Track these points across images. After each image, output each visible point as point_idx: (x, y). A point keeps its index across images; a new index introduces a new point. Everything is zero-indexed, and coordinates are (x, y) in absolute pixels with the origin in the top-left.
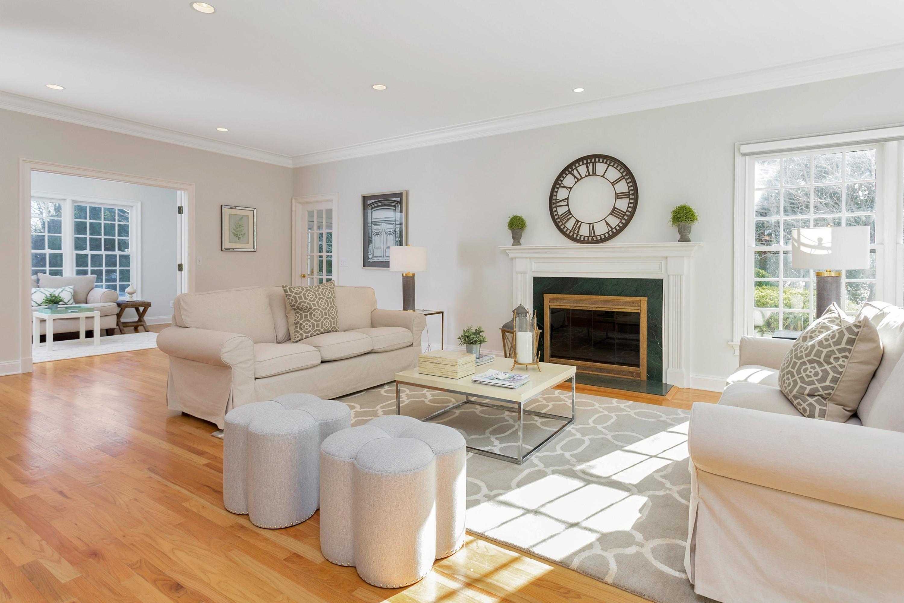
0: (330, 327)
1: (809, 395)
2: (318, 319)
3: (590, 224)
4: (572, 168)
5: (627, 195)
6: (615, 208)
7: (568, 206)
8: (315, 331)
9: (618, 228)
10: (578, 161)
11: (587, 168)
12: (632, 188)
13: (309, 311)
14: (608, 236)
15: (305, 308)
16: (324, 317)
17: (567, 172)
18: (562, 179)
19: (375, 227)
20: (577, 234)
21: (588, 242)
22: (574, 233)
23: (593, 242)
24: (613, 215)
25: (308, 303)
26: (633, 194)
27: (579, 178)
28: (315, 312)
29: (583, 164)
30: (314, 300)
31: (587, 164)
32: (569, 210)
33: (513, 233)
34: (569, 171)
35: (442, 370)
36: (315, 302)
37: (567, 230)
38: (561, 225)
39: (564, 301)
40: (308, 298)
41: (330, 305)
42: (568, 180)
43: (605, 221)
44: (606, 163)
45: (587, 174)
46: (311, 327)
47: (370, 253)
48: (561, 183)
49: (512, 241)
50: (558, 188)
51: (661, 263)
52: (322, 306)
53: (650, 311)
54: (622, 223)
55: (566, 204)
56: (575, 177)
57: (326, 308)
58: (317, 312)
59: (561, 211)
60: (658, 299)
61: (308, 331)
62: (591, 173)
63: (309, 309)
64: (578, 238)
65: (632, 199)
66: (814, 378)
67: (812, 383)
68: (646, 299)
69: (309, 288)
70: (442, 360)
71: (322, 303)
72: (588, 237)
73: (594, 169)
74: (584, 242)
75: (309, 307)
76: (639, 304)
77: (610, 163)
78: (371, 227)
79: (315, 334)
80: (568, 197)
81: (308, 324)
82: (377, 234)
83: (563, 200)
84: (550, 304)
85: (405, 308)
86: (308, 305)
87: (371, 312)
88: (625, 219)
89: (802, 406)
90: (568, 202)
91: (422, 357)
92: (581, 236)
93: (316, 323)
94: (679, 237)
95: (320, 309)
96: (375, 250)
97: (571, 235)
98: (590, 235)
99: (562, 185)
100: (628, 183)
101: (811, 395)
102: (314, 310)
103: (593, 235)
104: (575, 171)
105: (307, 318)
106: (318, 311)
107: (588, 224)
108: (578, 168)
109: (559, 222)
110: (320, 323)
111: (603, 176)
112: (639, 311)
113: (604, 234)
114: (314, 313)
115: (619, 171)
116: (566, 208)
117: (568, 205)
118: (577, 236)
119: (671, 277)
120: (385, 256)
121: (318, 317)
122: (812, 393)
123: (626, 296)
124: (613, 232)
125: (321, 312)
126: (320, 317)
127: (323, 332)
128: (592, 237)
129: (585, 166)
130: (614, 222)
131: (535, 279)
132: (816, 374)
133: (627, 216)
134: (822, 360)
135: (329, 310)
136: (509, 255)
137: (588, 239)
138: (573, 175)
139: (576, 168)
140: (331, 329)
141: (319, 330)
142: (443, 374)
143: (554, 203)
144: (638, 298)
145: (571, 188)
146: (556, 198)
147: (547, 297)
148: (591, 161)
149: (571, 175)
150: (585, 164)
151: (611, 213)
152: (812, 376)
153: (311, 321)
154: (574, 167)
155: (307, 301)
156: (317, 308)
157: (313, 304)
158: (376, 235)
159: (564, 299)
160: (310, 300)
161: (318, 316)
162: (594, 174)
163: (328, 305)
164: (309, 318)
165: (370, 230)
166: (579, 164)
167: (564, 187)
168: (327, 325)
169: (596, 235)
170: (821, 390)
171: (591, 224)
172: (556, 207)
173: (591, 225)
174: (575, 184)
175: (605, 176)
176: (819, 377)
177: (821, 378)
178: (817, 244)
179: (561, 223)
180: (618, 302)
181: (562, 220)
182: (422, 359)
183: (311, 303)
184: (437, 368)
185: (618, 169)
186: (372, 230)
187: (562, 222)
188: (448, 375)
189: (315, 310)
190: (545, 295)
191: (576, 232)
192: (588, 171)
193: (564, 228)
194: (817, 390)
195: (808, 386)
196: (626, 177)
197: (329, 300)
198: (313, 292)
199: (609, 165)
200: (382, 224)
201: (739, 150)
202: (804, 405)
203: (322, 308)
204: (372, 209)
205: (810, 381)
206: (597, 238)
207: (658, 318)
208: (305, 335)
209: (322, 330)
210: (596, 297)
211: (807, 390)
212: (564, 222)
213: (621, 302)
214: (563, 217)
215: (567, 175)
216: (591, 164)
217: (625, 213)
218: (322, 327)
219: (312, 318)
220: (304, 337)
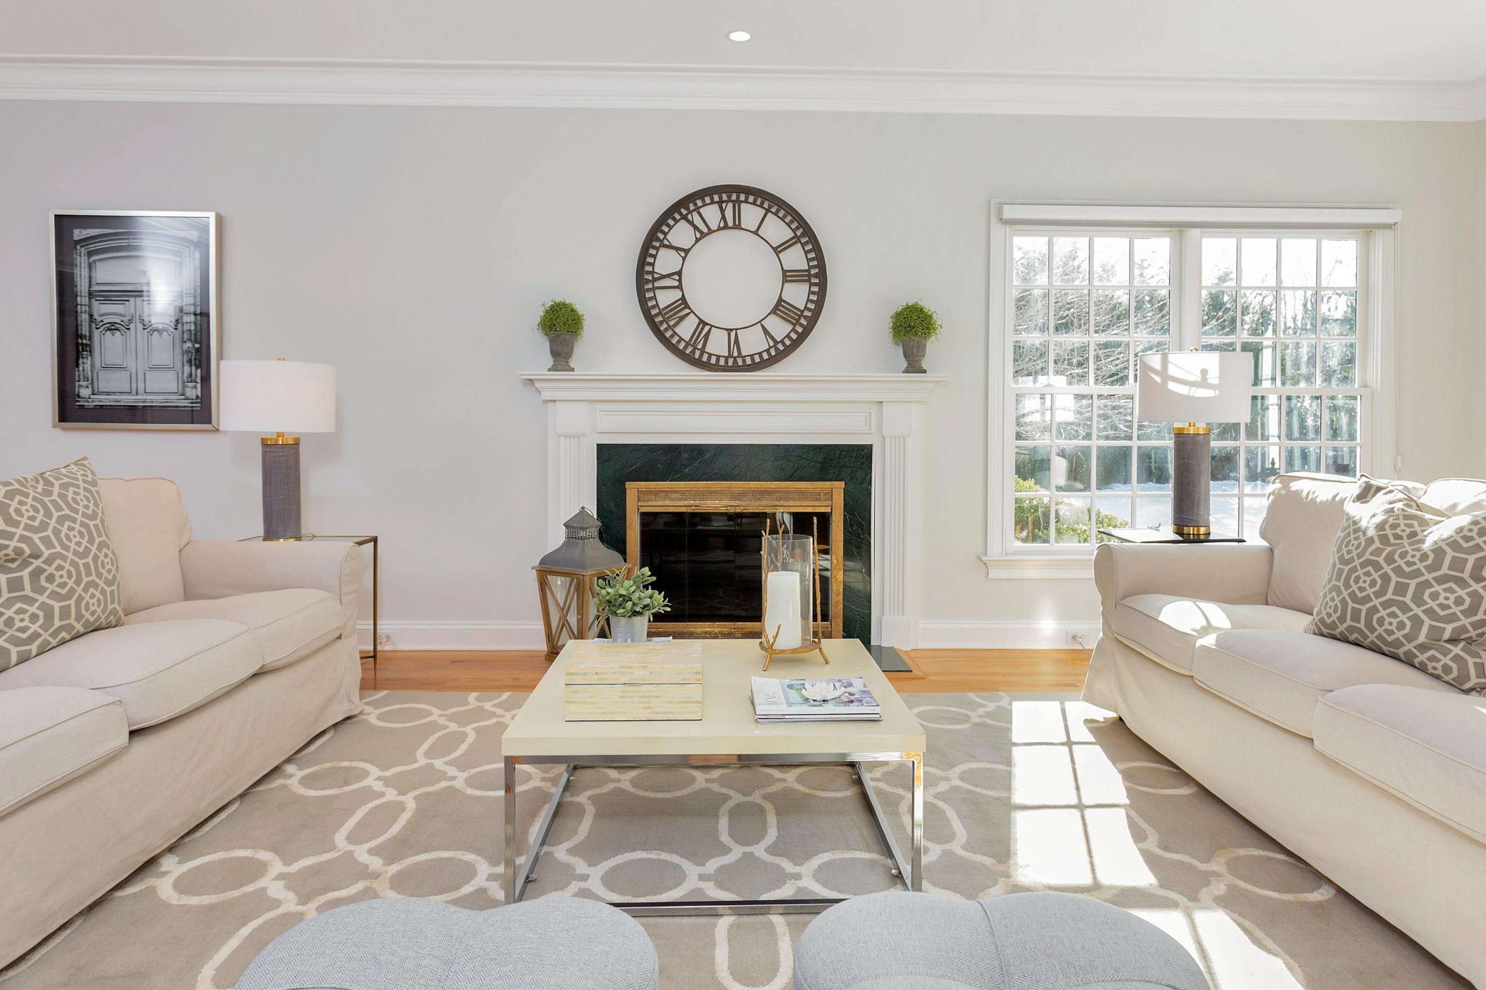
0: (103, 612)
1: (1449, 641)
2: (64, 592)
3: (729, 331)
4: (687, 208)
5: (805, 276)
6: (780, 300)
7: (682, 290)
8: (54, 635)
9: (788, 342)
10: (701, 194)
11: (722, 211)
12: (815, 263)
13: (25, 564)
14: (767, 357)
15: (12, 555)
16: (85, 580)
17: (677, 216)
18: (665, 229)
19: (101, 309)
20: (703, 351)
21: (726, 369)
22: (695, 348)
23: (735, 368)
24: (777, 315)
25: (23, 539)
26: (816, 276)
27: (705, 230)
28: (55, 565)
29: (713, 202)
30: (44, 526)
31: (720, 203)
32: (683, 298)
33: (552, 342)
34: (681, 214)
35: (649, 702)
36: (49, 532)
37: (679, 342)
38: (666, 330)
39: (674, 496)
40: (19, 518)
41: (98, 540)
42: (681, 234)
43: (762, 326)
44: (761, 206)
45: (722, 225)
46: (41, 621)
47: (82, 383)
48: (664, 239)
49: (550, 362)
50: (657, 249)
51: (870, 413)
52: (73, 546)
53: (849, 508)
54: (796, 332)
55: (677, 284)
56: (696, 228)
57: (87, 551)
58: (60, 568)
59: (665, 298)
60: (862, 484)
61: (29, 637)
62: (730, 224)
63: (29, 556)
64: (705, 358)
65: (815, 284)
66: (1456, 610)
67: (1452, 618)
68: (842, 484)
69: (17, 486)
70: (651, 673)
71: (71, 534)
72: (727, 358)
73: (737, 215)
74: (716, 368)
75: (28, 552)
76: (830, 496)
77: (770, 207)
78: (90, 306)
79: (54, 642)
80: (681, 270)
81: (25, 611)
82: (112, 328)
83: (669, 276)
84: (640, 503)
85: (270, 534)
86: (25, 547)
87: (180, 551)
88: (801, 325)
89: (1441, 663)
90: (680, 281)
91: (577, 674)
92: (710, 355)
93: (57, 605)
94: (904, 364)
95: (70, 555)
96: (103, 375)
97: (688, 351)
98: (730, 355)
99: (666, 242)
100: (806, 253)
101: (1453, 641)
102: (49, 561)
103: (736, 354)
104: (695, 214)
105: (23, 590)
106: (62, 563)
107: (726, 330)
108: (702, 210)
109: (661, 322)
110: (72, 602)
111: (756, 233)
112: (828, 510)
113: (760, 354)
114: (51, 570)
115: (788, 225)
116: (677, 294)
117: (680, 287)
118: (701, 355)
119: (888, 440)
120: (141, 391)
121: (65, 584)
122: (1454, 638)
123: (802, 480)
124: (777, 349)
125: (73, 563)
126: (71, 583)
127: (82, 630)
128: (735, 358)
129: (716, 206)
130: (780, 329)
131: (601, 448)
132: (1459, 601)
133: (806, 318)
134: (1466, 575)
135: (96, 557)
136: (540, 392)
137: (726, 362)
138: (691, 223)
139: (697, 209)
140: (106, 618)
141: (68, 628)
142: (650, 713)
143: (648, 281)
144: (827, 484)
145: (687, 251)
146: (653, 269)
147: (633, 489)
148: (729, 197)
149: (687, 224)
150: (717, 202)
151: (774, 311)
152: (1452, 605)
153: (36, 600)
154: (692, 207)
155: (19, 531)
156: (58, 553)
157: (40, 538)
158: (109, 329)
159: (672, 492)
160: (27, 527)
161: (65, 579)
162: (737, 226)
163: (91, 541)
164: (28, 590)
165: (85, 317)
166: (703, 200)
167: (671, 247)
168: (95, 610)
169: (743, 354)
170: (1471, 629)
171: (732, 330)
172: (654, 289)
173: (733, 334)
174: (696, 242)
175: (760, 233)
176: (1466, 606)
177: (1469, 606)
178: (1200, 379)
179: (665, 326)
180: (788, 492)
181: (668, 318)
182: (577, 679)
183: (35, 537)
184: (633, 697)
185: (787, 220)
186: (91, 316)
187: (668, 324)
188: (670, 713)
189: (54, 560)
190: (628, 485)
191: (700, 346)
192: (724, 217)
193: (672, 336)
194: (1464, 629)
195: (1447, 624)
196: (803, 240)
197: (91, 523)
198: (35, 499)
199: (768, 211)
200: (132, 300)
201: (1000, 212)
202: (1446, 660)
203: (76, 553)
204: (90, 254)
205: (1448, 615)
206: (744, 361)
207: (863, 520)
208: (18, 652)
209: (79, 627)
210: (744, 484)
211: (1446, 631)
212: (671, 323)
213: (794, 492)
214: (670, 311)
215: (676, 221)
216: (730, 205)
217: (802, 312)
218: (79, 617)
219: (41, 590)
220: (14, 659)
